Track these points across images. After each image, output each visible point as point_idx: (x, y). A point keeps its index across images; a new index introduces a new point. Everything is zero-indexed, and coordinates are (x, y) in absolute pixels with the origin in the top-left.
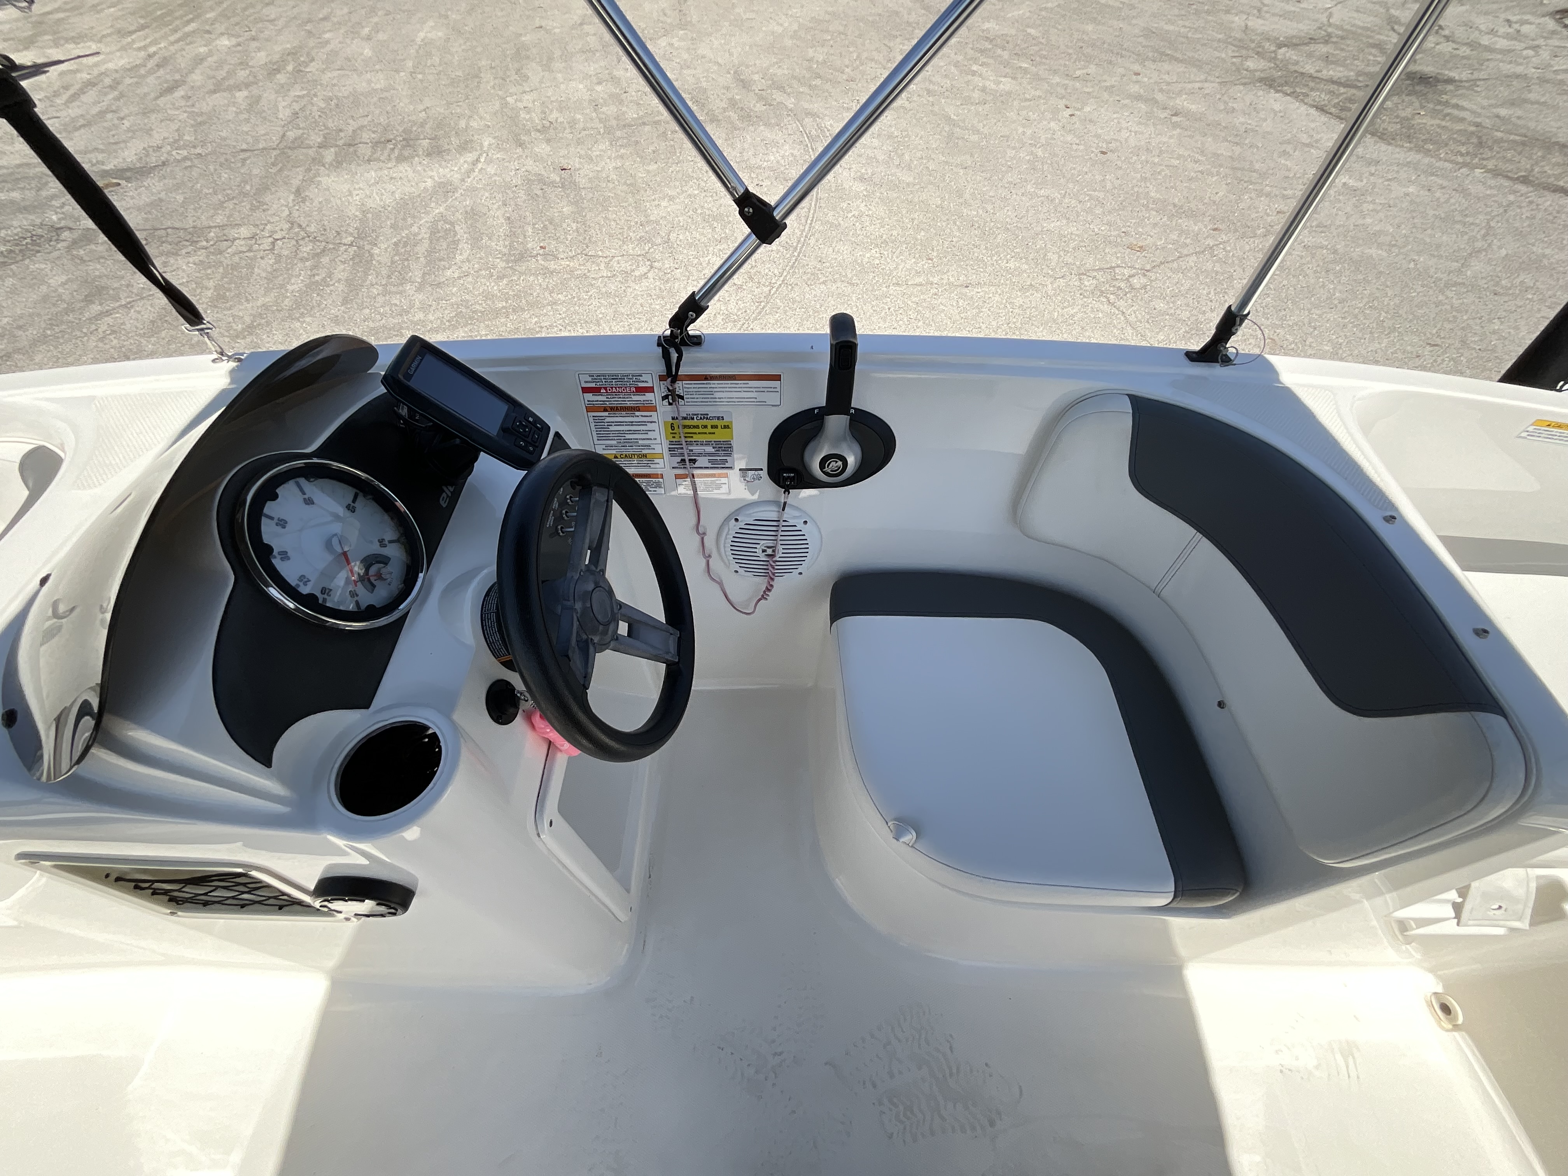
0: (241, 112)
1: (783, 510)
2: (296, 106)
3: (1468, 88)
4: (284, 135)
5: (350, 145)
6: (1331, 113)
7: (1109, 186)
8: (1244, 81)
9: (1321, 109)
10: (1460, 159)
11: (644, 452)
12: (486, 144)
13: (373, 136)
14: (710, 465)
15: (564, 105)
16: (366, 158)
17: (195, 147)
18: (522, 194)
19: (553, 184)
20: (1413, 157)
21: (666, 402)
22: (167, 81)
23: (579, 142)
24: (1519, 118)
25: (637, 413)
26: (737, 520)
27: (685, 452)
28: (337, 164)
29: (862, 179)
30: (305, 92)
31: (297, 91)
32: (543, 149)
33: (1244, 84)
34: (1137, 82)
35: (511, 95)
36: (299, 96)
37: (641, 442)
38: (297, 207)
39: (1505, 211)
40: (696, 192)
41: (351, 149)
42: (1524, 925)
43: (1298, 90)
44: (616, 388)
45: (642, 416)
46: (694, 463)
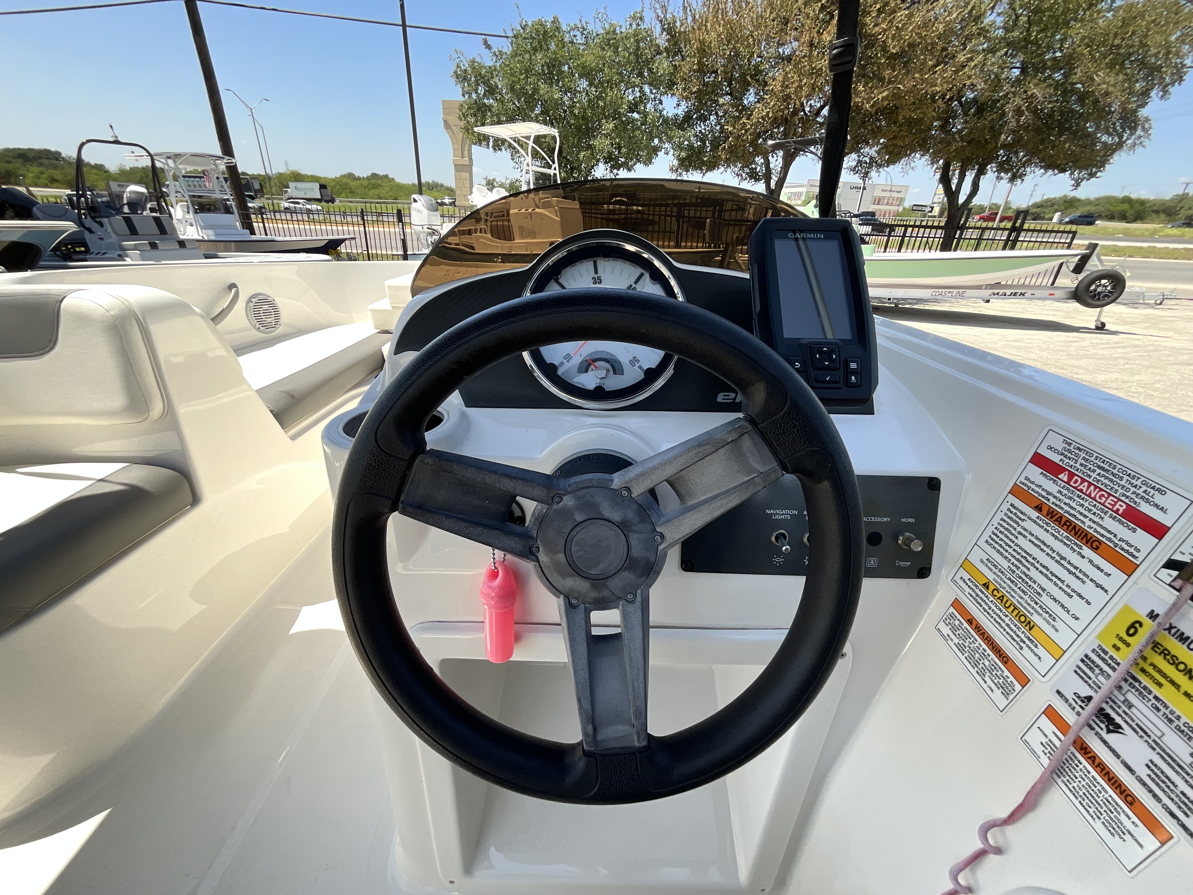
11: (1036, 619)
14: (1143, 773)
25: (1087, 551)
37: (1045, 599)
44: (1090, 484)
45: (1091, 561)
46: (1109, 731)
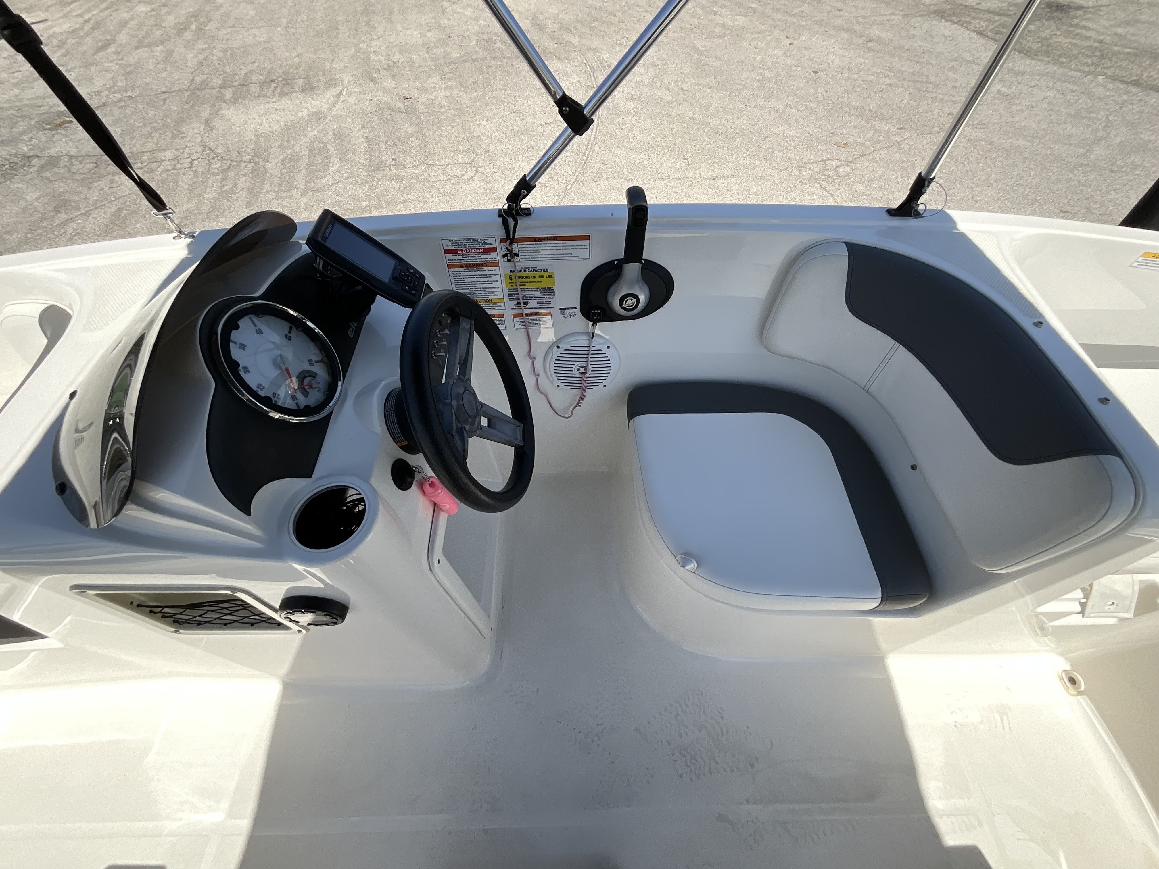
0: (159, 63)
1: (592, 338)
2: (201, 57)
3: (1093, 13)
4: (193, 80)
5: (243, 85)
6: (988, 37)
7: (820, 98)
8: (921, 13)
9: (980, 33)
10: (1087, 69)
11: (490, 297)
12: (346, 81)
13: (260, 77)
14: (538, 306)
15: (403, 48)
16: (256, 95)
17: (126, 91)
18: (376, 118)
19: (399, 110)
20: (1051, 68)
21: (505, 259)
22: (100, 41)
23: (417, 77)
24: (1133, 35)
25: (485, 268)
26: (558, 347)
27: (521, 296)
28: (235, 101)
29: (632, 99)
30: (206, 46)
31: (201, 45)
32: (389, 83)
33: (921, 16)
34: (840, 16)
35: (363, 42)
36: (202, 49)
37: (488, 290)
38: (207, 135)
39: (1121, 108)
40: (507, 113)
41: (245, 88)
42: (1130, 615)
43: (963, 19)
44: (469, 249)
45: (488, 270)
46: (527, 305)
